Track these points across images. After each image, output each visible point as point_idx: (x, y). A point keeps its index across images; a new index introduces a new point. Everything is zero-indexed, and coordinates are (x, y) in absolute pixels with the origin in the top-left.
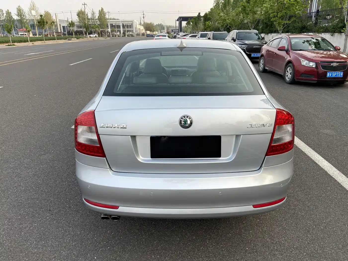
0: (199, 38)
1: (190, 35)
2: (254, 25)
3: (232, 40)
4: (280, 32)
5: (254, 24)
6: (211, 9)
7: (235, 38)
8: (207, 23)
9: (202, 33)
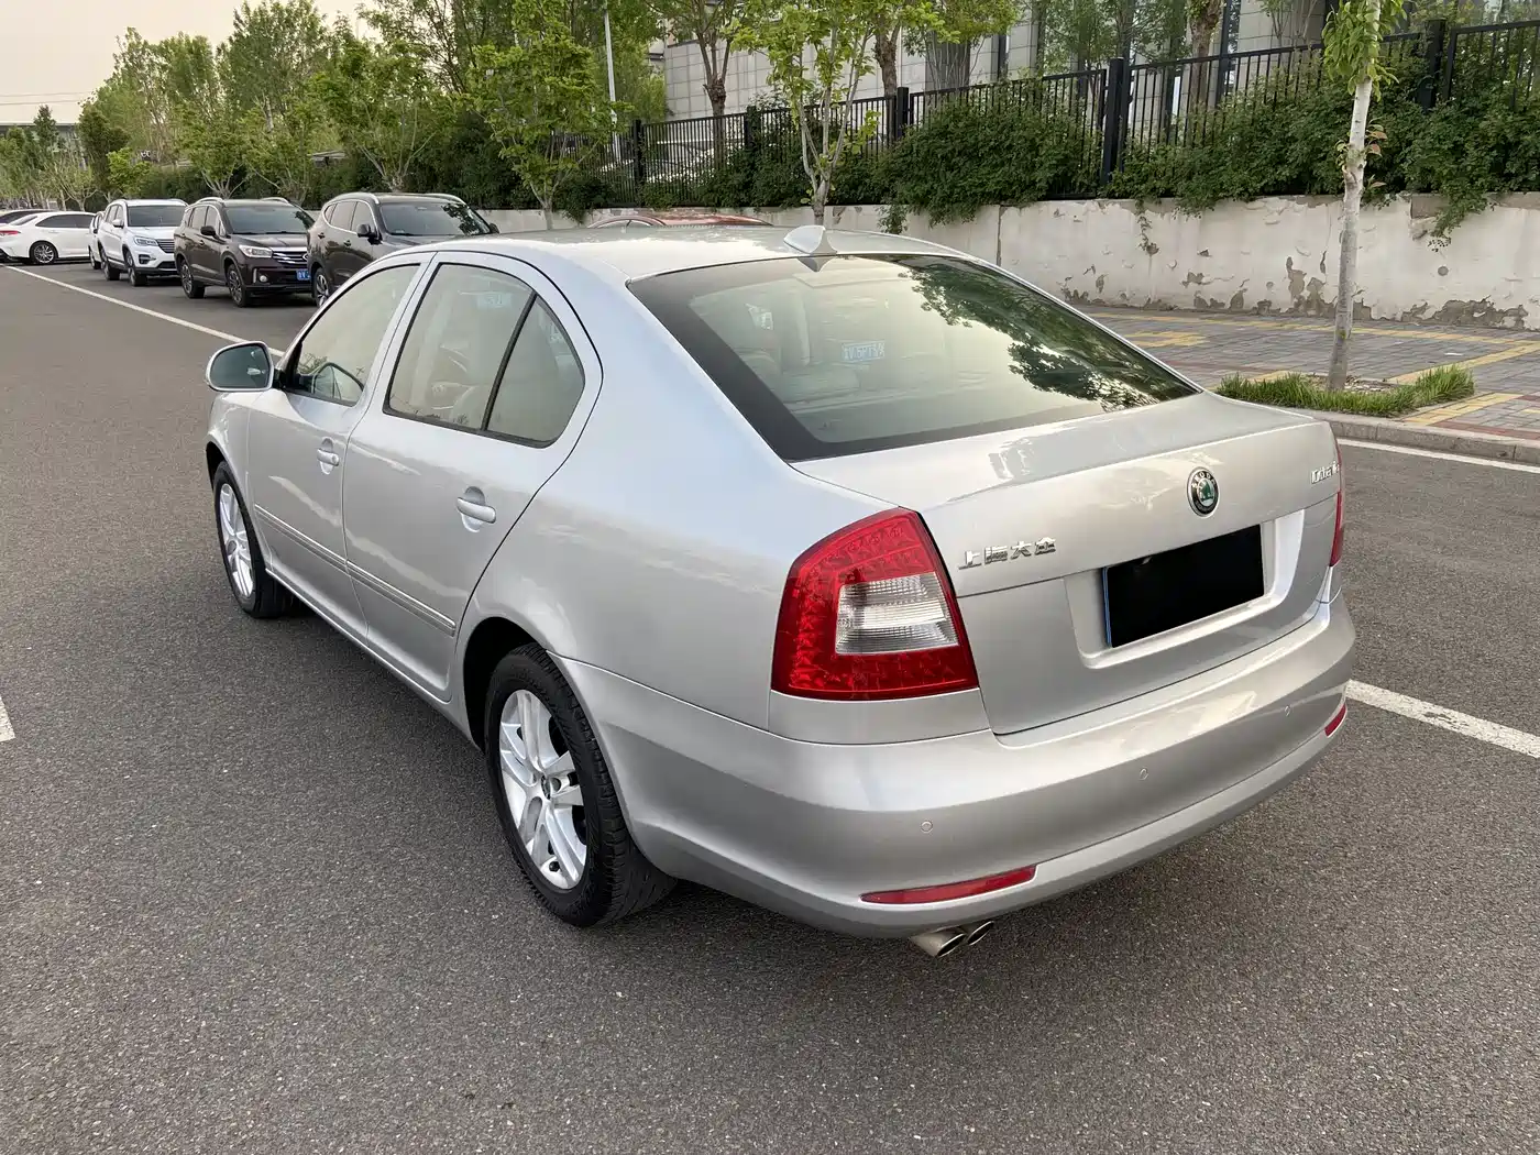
0: (122, 227)
1: (42, 217)
2: (400, 174)
3: (360, 235)
4: (545, 204)
5: (403, 169)
6: (101, 93)
7: (374, 226)
8: (114, 157)
9: (133, 203)
